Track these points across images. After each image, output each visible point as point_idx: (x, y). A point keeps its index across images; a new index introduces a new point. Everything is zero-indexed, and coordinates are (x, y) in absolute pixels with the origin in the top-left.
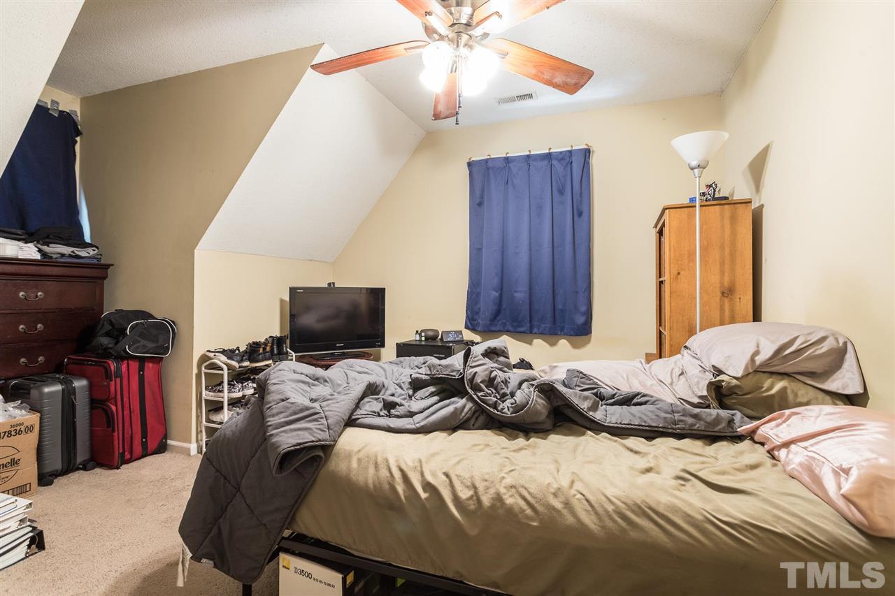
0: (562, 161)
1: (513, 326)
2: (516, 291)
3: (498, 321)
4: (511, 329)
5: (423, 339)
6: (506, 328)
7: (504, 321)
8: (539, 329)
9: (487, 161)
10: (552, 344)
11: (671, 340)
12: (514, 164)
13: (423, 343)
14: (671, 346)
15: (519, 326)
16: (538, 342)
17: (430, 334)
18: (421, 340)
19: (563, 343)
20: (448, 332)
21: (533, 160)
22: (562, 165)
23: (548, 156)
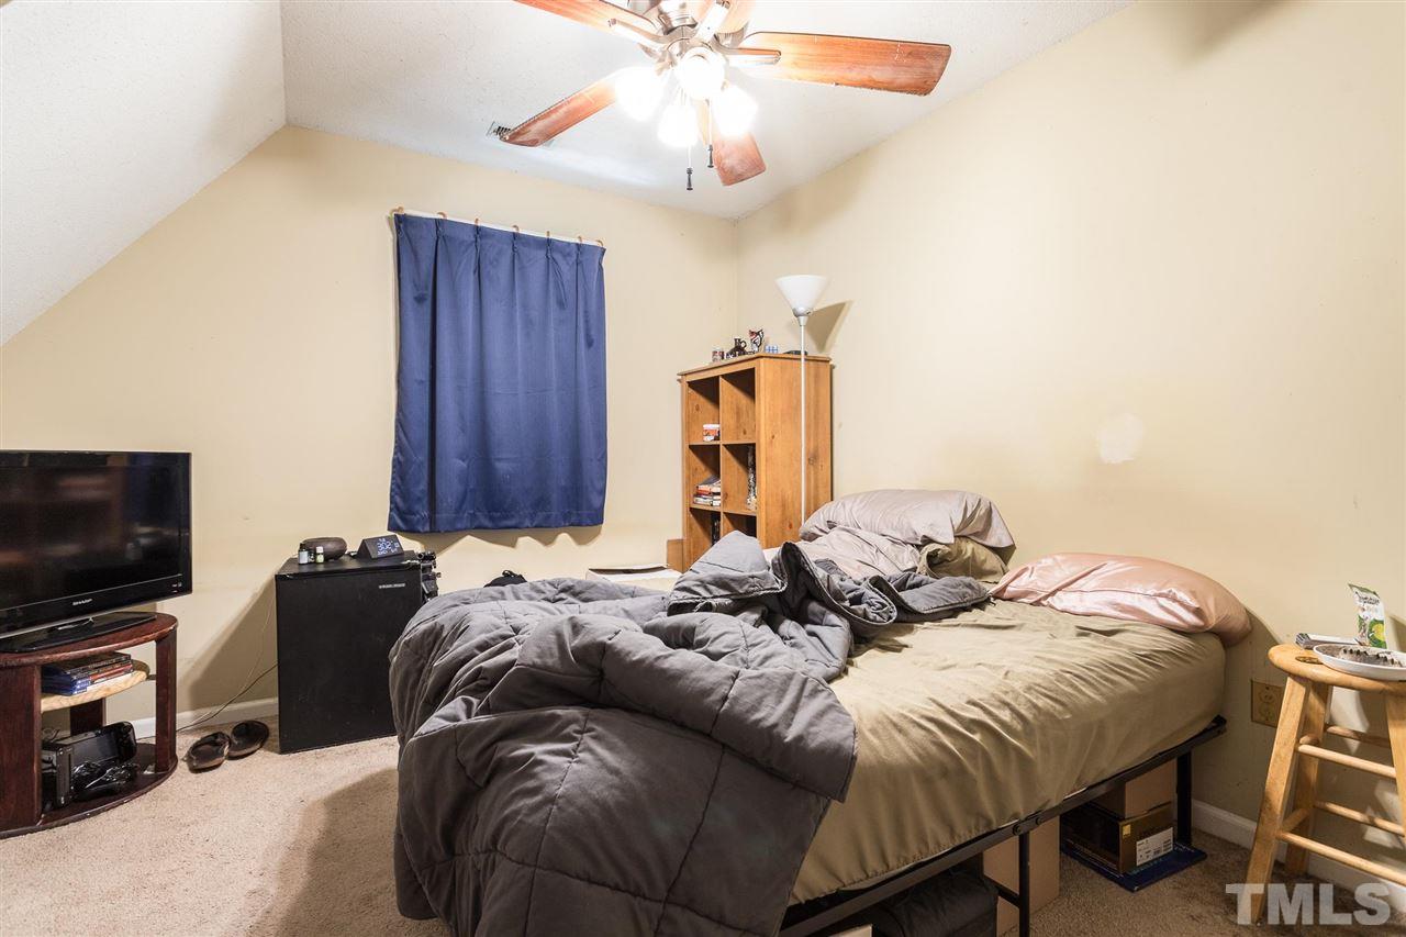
0: (568, 258)
1: (492, 519)
2: (499, 460)
3: (464, 513)
4: (487, 523)
5: (320, 559)
6: (476, 524)
7: (472, 512)
8: (532, 520)
9: (438, 223)
10: (547, 542)
11: (766, 518)
12: (490, 242)
13: (321, 568)
14: (767, 524)
15: (506, 518)
16: (525, 542)
17: (331, 546)
18: (316, 563)
19: (564, 538)
20: (376, 540)
21: (523, 244)
22: (568, 264)
23: (548, 244)
